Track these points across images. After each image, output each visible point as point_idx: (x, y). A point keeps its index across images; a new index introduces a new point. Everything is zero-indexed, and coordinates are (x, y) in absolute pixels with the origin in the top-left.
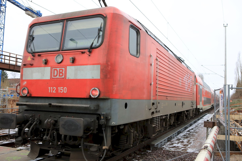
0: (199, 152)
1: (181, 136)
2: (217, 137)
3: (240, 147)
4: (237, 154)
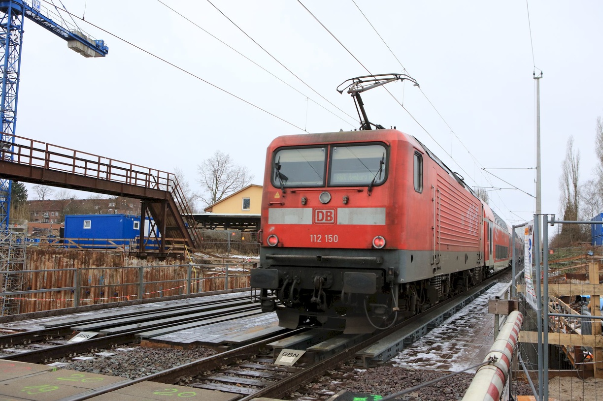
0: (477, 372)
1: (436, 334)
2: (519, 336)
3: (573, 360)
4: (566, 376)
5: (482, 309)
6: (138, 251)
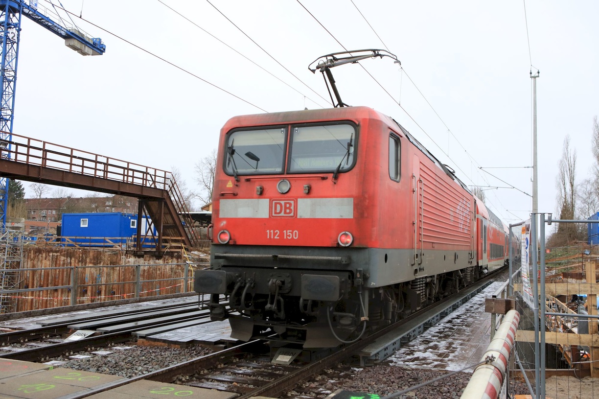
0: (474, 371)
2: (516, 335)
3: (570, 359)
4: (562, 375)
5: (479, 308)
6: (135, 249)
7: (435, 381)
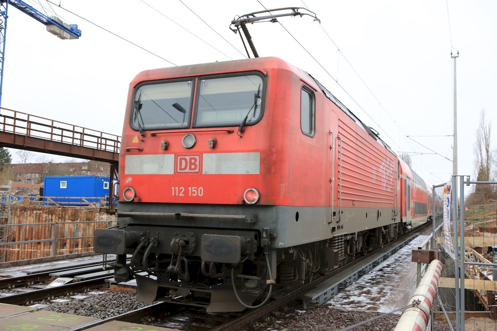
0: (403, 313)
1: (366, 280)
2: (439, 282)
3: (486, 303)
4: (479, 317)
5: (406, 258)
6: (108, 207)
7: (368, 321)
